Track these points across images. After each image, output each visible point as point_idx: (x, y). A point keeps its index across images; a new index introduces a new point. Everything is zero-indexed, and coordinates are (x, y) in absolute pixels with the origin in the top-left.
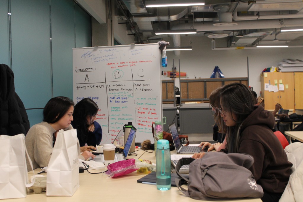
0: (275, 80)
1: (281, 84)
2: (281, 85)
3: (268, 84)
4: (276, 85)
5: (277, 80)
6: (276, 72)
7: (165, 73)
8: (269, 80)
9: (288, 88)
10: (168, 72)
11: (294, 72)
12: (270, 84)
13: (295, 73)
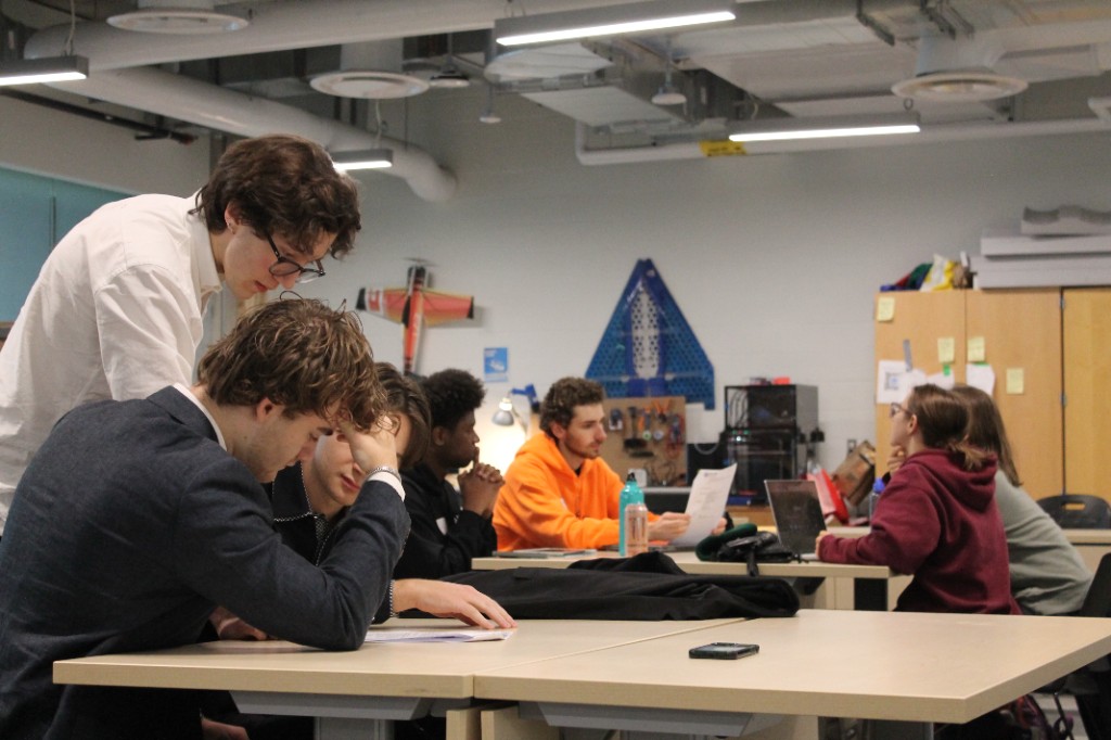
0: (941, 342)
1: (977, 363)
2: (981, 368)
3: (900, 366)
4: (947, 374)
5: (951, 341)
6: (951, 290)
7: (374, 298)
8: (907, 342)
9: (1020, 390)
10: (389, 295)
11: (1063, 289)
12: (910, 367)
13: (1067, 294)
